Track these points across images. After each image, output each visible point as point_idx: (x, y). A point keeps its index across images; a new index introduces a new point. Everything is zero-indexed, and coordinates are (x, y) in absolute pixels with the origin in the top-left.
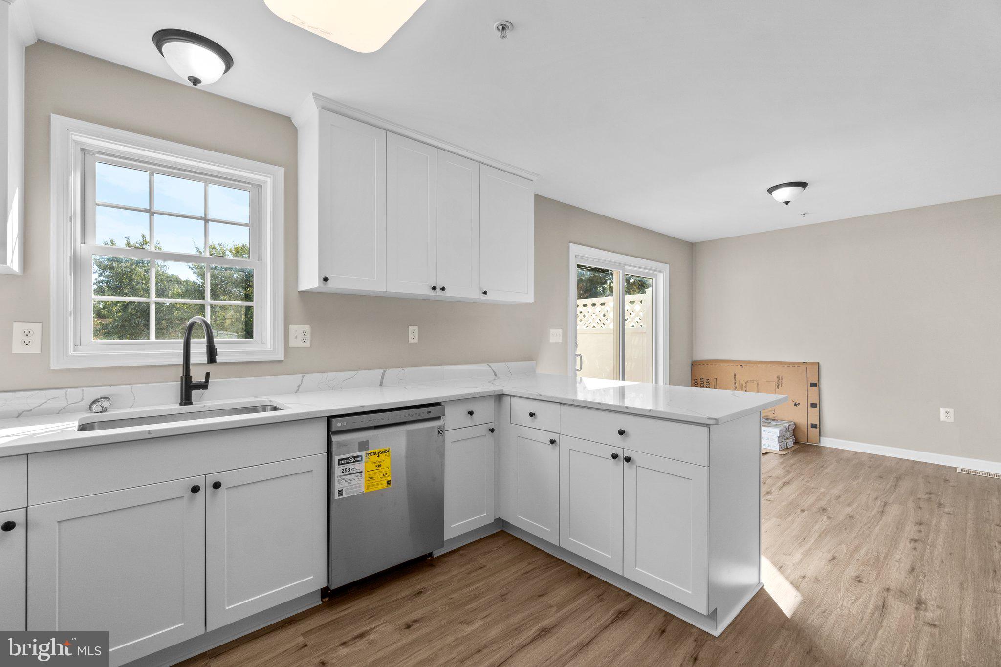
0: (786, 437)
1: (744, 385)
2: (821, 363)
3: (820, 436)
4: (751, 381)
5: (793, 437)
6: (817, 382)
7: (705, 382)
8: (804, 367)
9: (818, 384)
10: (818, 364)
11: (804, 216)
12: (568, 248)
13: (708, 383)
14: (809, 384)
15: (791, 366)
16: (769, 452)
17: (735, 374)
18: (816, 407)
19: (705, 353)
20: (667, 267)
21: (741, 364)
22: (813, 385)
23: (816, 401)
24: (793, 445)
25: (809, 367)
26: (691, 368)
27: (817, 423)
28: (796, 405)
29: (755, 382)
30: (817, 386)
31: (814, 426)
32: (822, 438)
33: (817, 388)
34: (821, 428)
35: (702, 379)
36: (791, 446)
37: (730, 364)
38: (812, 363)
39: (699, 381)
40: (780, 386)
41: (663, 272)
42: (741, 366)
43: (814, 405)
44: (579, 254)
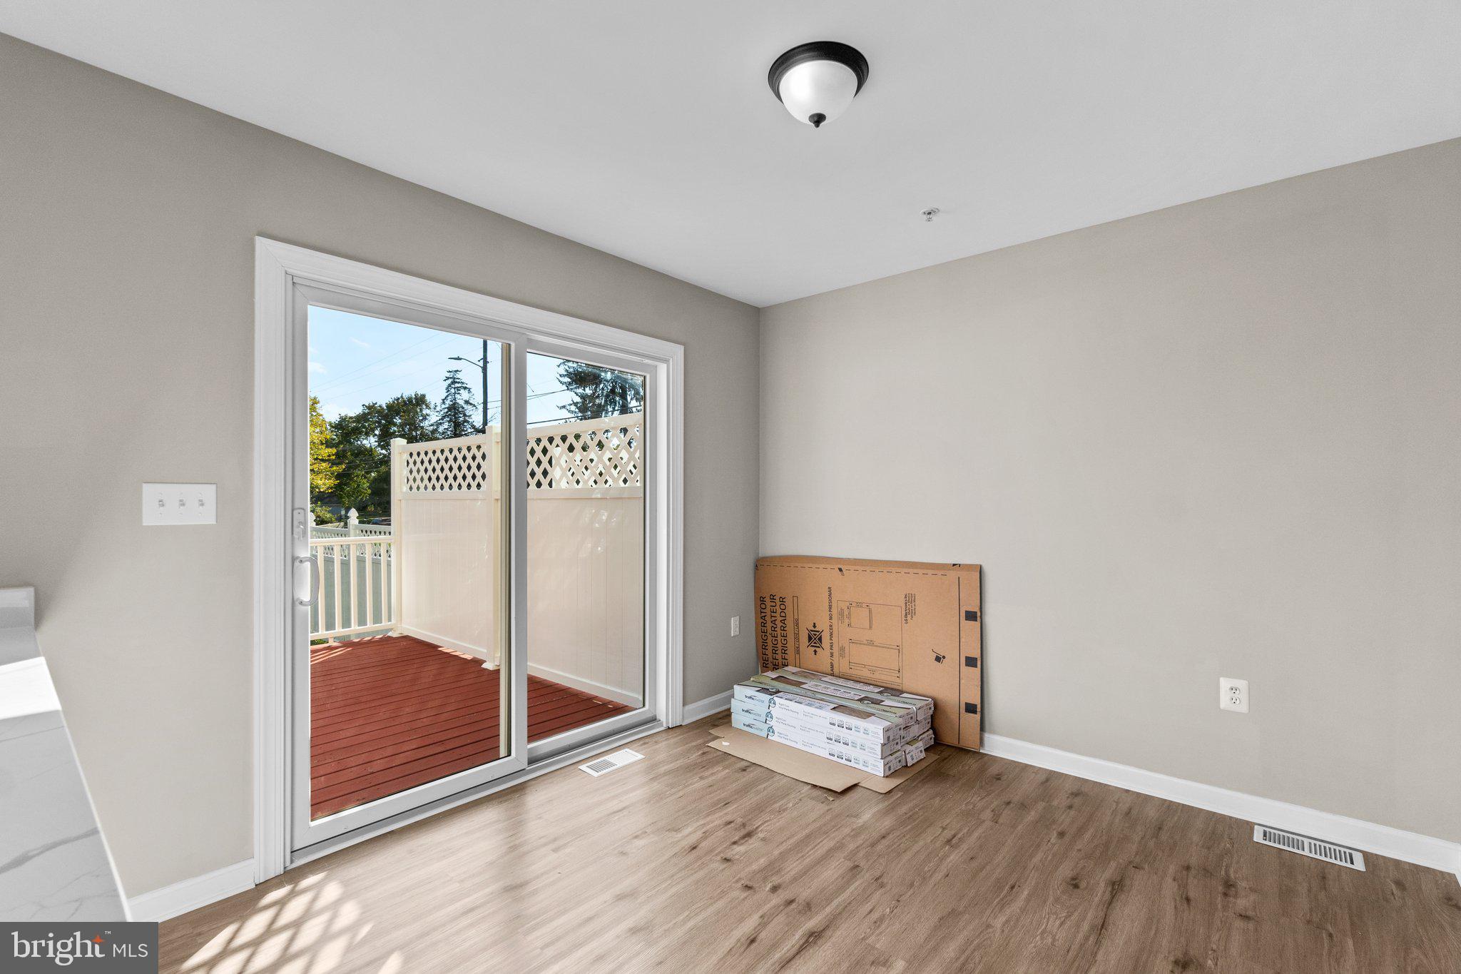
0: (908, 739)
1: (846, 612)
2: (986, 569)
3: (982, 729)
4: (859, 605)
5: (931, 732)
6: (977, 609)
7: (778, 603)
8: (953, 574)
9: (979, 614)
10: (981, 570)
11: (929, 220)
12: (249, 252)
13: (783, 607)
14: (963, 615)
15: (930, 572)
16: (855, 785)
17: (829, 588)
18: (976, 666)
19: (781, 542)
20: (679, 350)
21: (840, 565)
22: (971, 616)
23: (976, 653)
24: (923, 755)
25: (962, 574)
26: (755, 573)
27: (977, 701)
28: (938, 659)
29: (864, 605)
30: (979, 618)
31: (971, 708)
32: (987, 736)
33: (978, 624)
34: (986, 711)
35: (772, 597)
36: (915, 761)
37: (822, 566)
38: (969, 567)
39: (768, 599)
40: (909, 617)
41: (666, 361)
42: (840, 570)
43: (971, 662)
44: (306, 274)
